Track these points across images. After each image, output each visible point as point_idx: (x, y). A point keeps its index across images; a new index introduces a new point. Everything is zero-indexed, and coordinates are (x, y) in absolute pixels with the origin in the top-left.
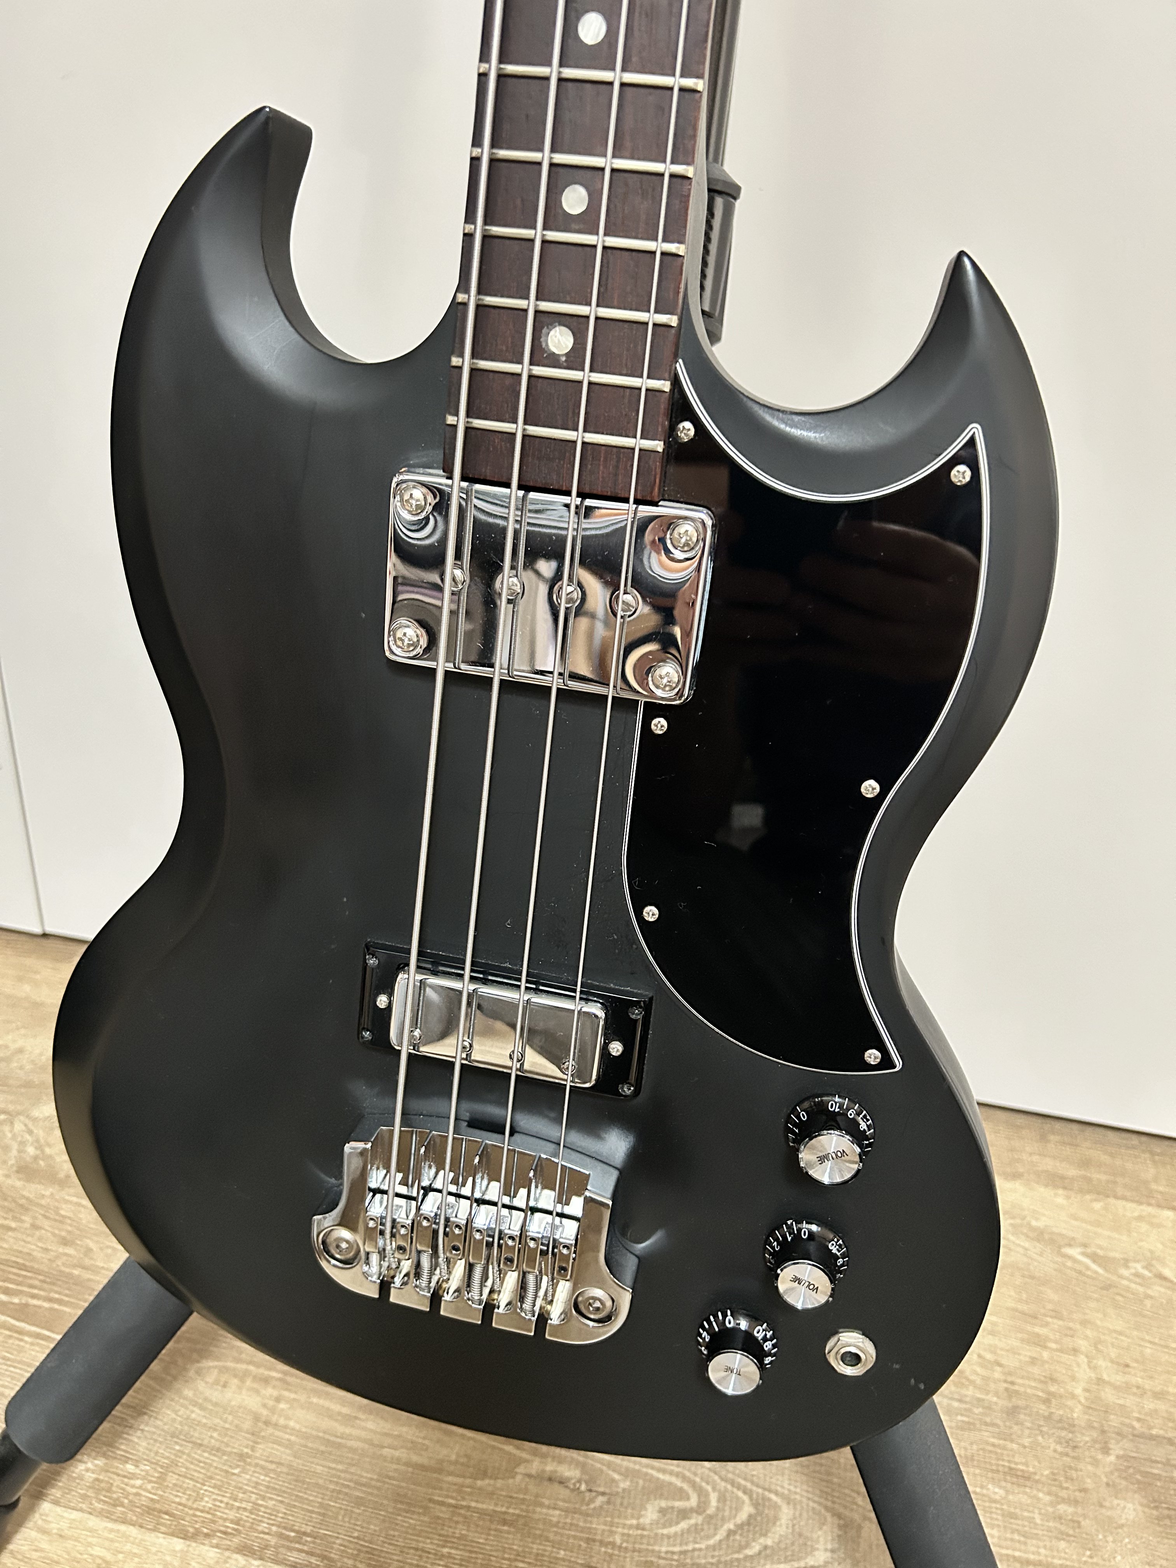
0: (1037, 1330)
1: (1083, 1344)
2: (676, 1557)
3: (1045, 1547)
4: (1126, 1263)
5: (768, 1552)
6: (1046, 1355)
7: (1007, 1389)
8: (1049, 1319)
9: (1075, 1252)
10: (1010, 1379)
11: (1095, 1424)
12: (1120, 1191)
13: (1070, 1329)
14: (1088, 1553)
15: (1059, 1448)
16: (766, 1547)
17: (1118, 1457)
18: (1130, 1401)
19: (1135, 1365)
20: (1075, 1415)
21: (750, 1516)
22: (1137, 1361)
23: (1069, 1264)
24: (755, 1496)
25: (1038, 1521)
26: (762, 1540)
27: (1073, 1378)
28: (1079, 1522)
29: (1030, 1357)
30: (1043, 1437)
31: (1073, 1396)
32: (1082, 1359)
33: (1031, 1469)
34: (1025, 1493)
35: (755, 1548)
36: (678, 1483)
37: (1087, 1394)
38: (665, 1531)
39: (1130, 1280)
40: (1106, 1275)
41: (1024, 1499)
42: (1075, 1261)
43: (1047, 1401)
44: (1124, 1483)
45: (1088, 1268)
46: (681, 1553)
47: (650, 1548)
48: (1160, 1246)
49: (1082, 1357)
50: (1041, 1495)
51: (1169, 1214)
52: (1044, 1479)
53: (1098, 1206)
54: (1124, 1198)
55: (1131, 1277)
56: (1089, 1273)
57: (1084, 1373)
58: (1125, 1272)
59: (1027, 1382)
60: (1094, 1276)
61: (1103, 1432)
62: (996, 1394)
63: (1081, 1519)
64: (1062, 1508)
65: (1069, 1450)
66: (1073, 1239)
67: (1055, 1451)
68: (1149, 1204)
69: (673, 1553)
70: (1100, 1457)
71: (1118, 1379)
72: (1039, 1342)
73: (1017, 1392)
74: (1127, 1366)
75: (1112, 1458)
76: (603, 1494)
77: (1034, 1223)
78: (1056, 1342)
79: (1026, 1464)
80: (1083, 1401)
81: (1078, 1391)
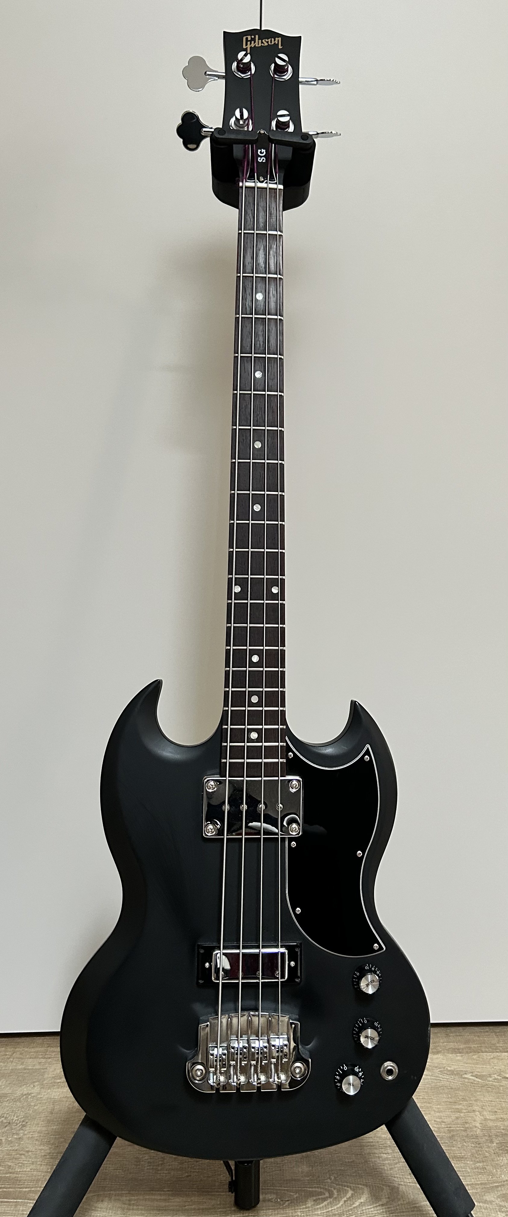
0: (457, 1107)
1: (476, 1108)
2: (325, 1214)
3: (473, 1178)
4: (490, 1076)
5: (363, 1204)
6: (462, 1115)
7: (448, 1130)
8: (461, 1102)
9: (468, 1076)
10: (448, 1126)
11: (486, 1134)
12: (483, 1050)
13: (470, 1104)
14: (491, 1177)
15: (473, 1145)
16: (361, 1202)
17: (497, 1143)
18: (499, 1124)
19: (499, 1111)
20: (478, 1133)
21: (352, 1194)
22: (500, 1110)
23: (467, 1081)
24: (352, 1188)
25: (469, 1171)
26: (359, 1201)
27: (475, 1121)
28: (485, 1168)
29: (455, 1117)
30: (466, 1143)
31: (476, 1127)
32: (477, 1113)
33: (463, 1155)
34: (462, 1163)
35: (357, 1204)
36: (319, 1190)
37: (481, 1125)
38: (318, 1207)
39: (492, 1082)
40: (482, 1081)
41: (462, 1165)
42: (469, 1079)
43: (465, 1131)
44: (501, 1151)
45: (474, 1081)
46: (327, 1212)
47: (314, 1213)
48: (503, 1067)
49: (477, 1112)
50: (468, 1162)
51: (506, 1054)
52: (469, 1157)
53: (475, 1057)
54: (486, 1052)
55: (493, 1080)
56: (475, 1083)
57: (479, 1118)
58: (490, 1079)
59: (456, 1126)
60: (478, 1083)
61: (490, 1136)
62: (444, 1132)
63: (486, 1167)
64: (478, 1165)
65: (477, 1145)
66: (467, 1071)
67: (472, 1146)
68: (497, 1052)
69: (324, 1213)
70: (490, 1145)
71: (493, 1117)
72: (459, 1111)
73: (453, 1130)
74: (496, 1112)
75: (495, 1144)
76: (288, 1201)
77: (449, 1069)
78: (466, 1109)
79: (461, 1153)
80: (480, 1127)
81: (478, 1125)
